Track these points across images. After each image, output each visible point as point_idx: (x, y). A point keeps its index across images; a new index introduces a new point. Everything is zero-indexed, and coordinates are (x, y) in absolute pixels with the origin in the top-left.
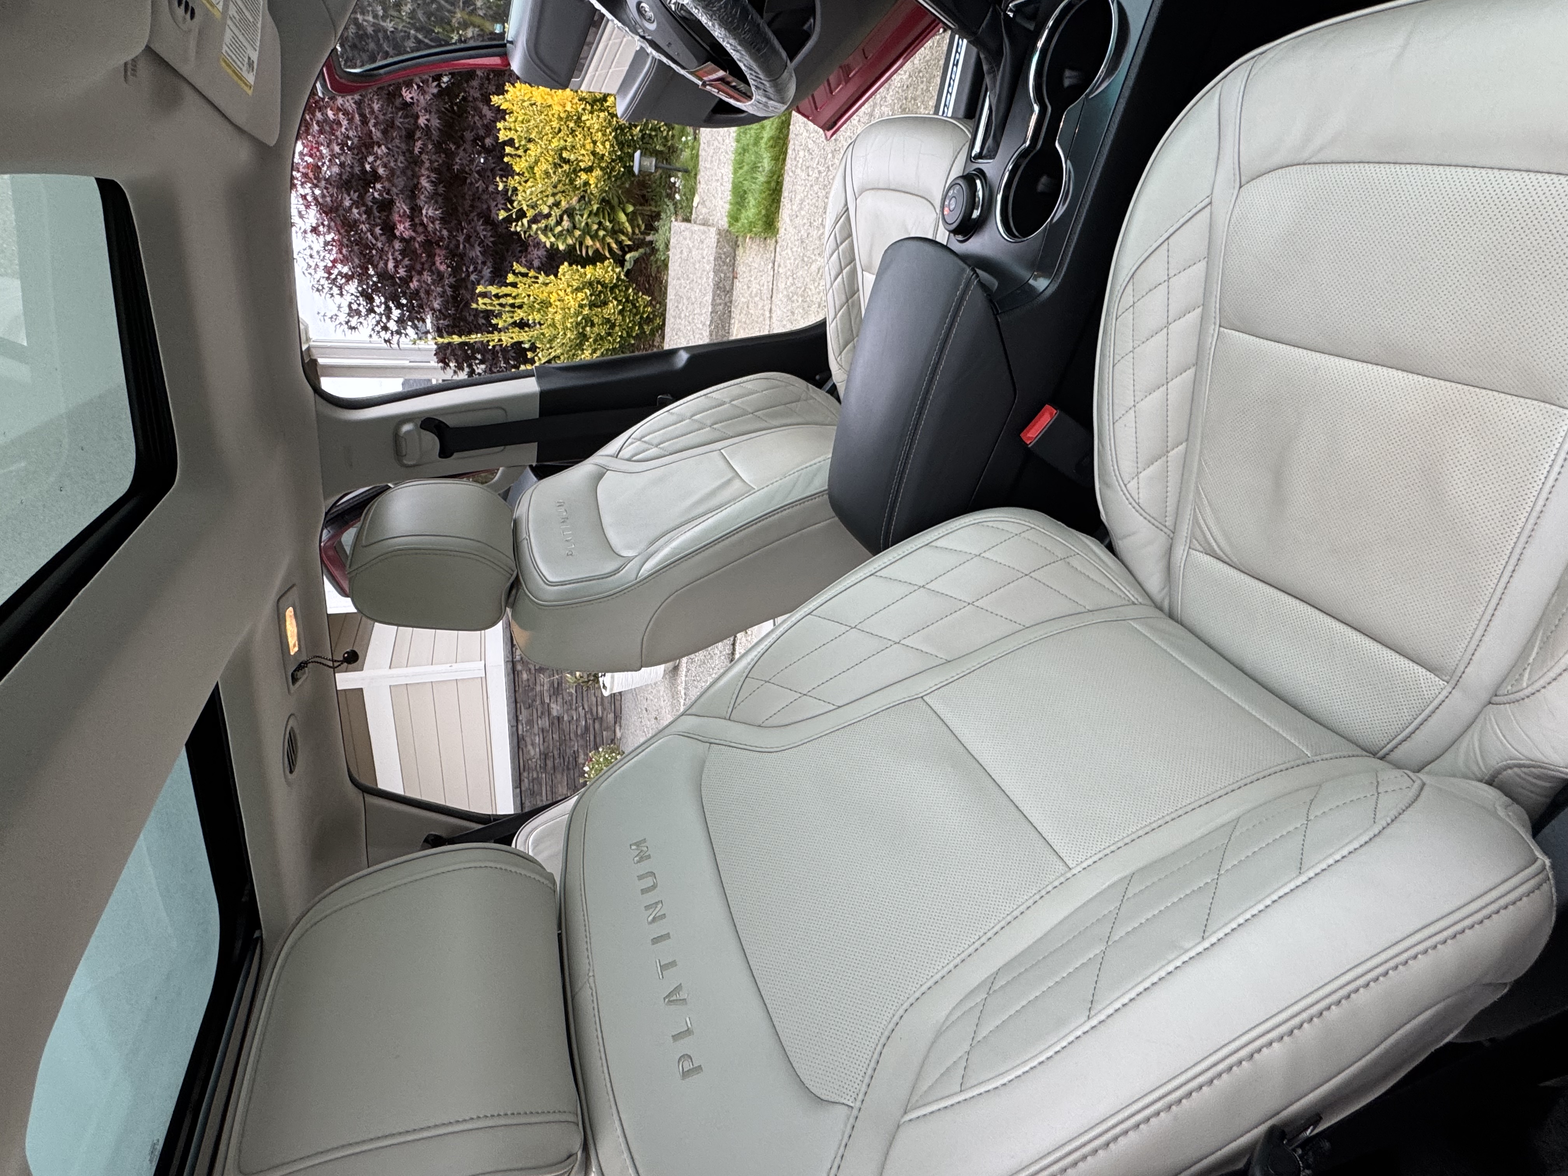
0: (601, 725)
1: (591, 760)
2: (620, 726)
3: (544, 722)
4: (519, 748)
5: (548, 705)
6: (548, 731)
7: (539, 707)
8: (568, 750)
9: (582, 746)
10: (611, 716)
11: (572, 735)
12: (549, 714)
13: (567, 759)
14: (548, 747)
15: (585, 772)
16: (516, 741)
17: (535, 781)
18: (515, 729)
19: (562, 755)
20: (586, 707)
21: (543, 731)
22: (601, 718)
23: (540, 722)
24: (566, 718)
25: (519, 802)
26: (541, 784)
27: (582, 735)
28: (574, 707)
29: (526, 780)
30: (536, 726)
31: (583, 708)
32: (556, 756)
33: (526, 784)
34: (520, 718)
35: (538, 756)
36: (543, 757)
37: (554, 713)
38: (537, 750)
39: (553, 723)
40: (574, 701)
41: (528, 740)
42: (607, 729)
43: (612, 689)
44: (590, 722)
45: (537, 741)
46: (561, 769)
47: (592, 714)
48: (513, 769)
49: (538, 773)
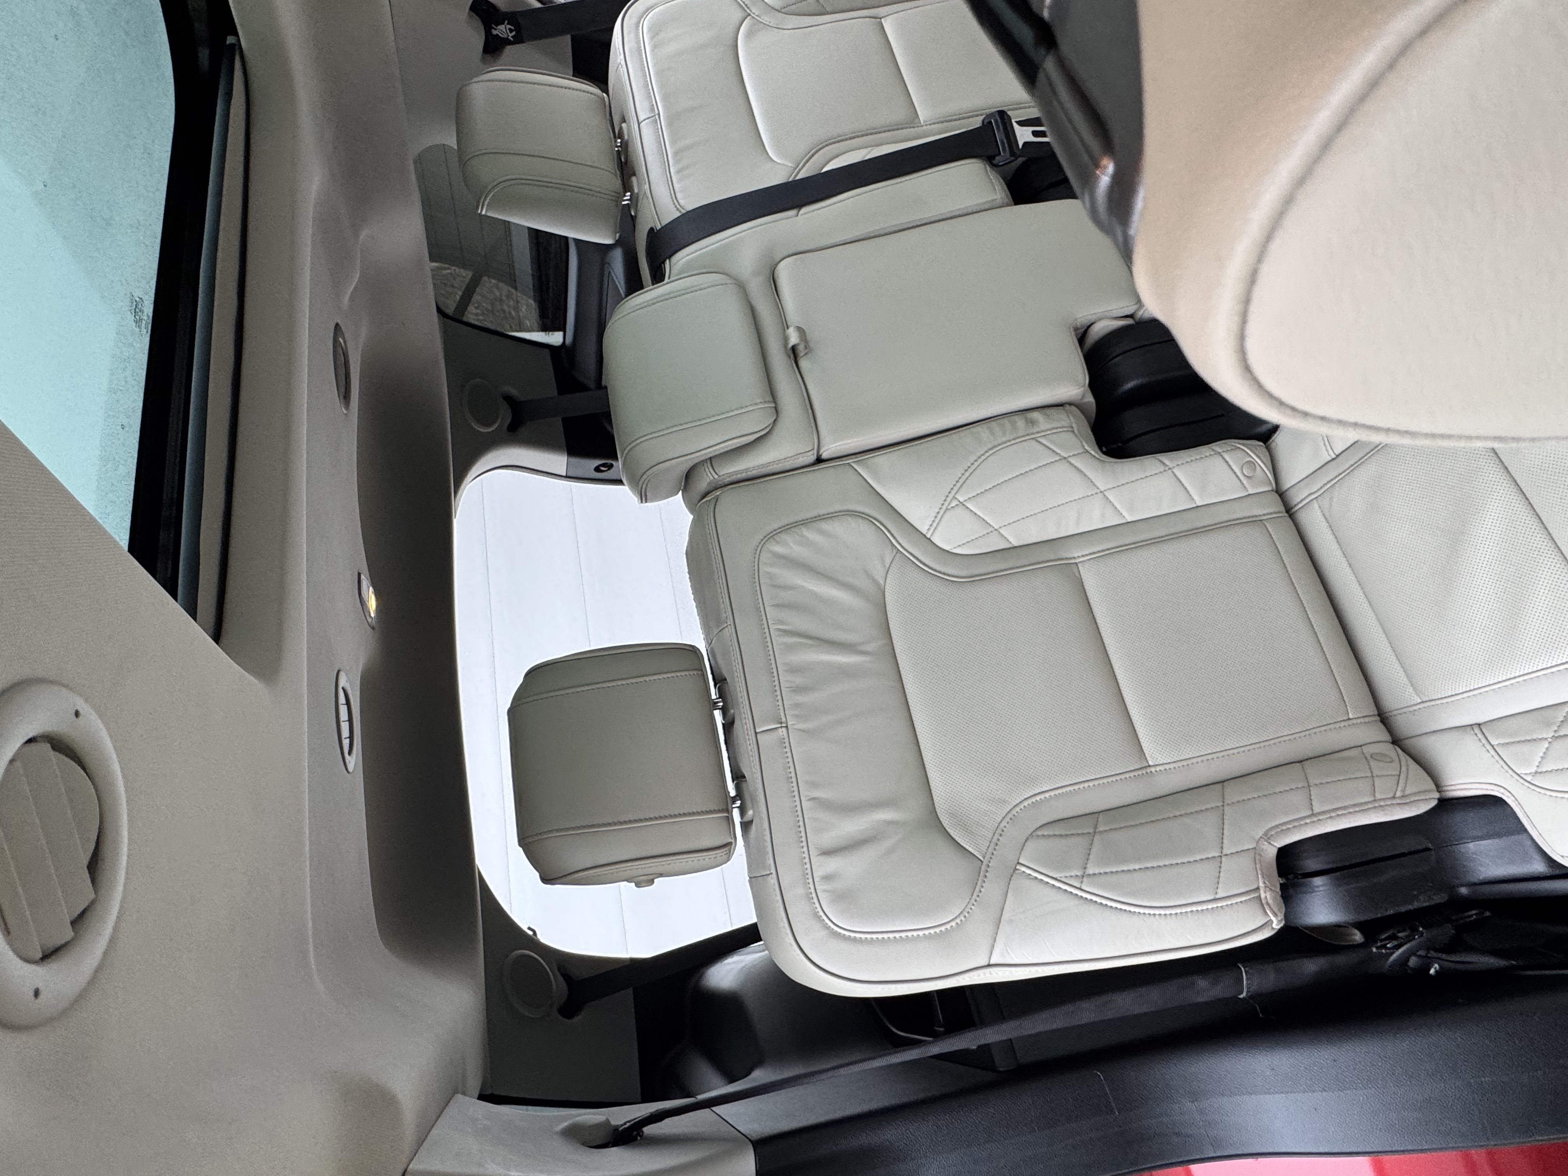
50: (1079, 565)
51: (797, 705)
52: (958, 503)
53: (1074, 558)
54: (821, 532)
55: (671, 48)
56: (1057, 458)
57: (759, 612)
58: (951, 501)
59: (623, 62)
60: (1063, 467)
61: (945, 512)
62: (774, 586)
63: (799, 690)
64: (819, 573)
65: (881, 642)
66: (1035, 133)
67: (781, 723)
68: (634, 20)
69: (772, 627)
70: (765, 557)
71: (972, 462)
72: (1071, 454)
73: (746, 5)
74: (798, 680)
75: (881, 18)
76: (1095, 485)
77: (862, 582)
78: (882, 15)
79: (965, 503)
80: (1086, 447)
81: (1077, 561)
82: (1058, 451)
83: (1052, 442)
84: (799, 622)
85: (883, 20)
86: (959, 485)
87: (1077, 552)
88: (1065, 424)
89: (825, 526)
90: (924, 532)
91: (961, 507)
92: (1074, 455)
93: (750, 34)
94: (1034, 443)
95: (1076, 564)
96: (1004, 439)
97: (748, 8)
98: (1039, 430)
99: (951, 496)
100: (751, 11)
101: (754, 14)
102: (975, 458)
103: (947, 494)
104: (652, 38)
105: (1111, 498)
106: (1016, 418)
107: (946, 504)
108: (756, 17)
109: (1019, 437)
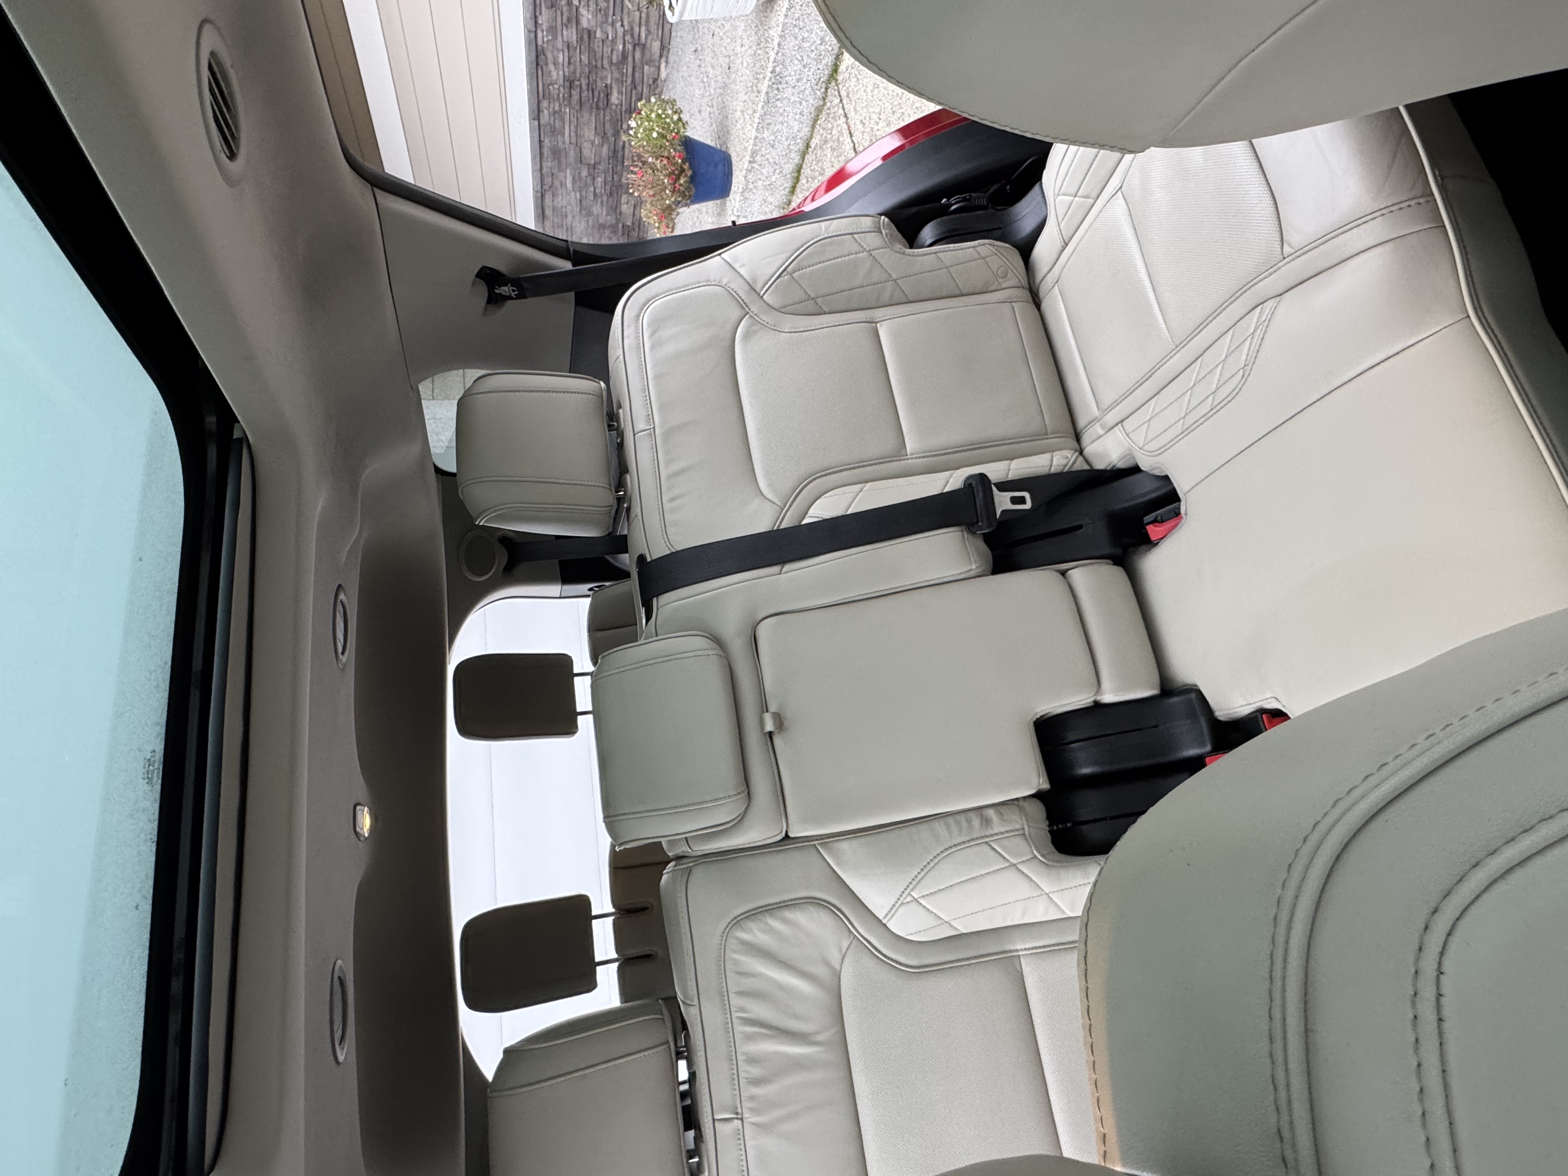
0: (643, 54)
1: (639, 113)
2: (667, 62)
3: (570, 34)
4: (537, 64)
5: (577, 8)
6: (576, 48)
7: (565, 8)
8: (599, 83)
9: (617, 79)
10: (656, 46)
11: (605, 62)
12: (578, 22)
13: (596, 93)
14: (574, 72)
15: (630, 128)
16: (534, 54)
17: (557, 116)
18: (533, 35)
19: (591, 87)
20: (626, 23)
21: (568, 48)
22: (644, 45)
23: (565, 33)
24: (599, 34)
25: (537, 139)
26: (563, 121)
27: (618, 64)
28: (610, 20)
29: (546, 111)
30: (560, 39)
31: (622, 25)
32: (584, 87)
33: (545, 116)
34: (540, 22)
35: (561, 81)
36: (567, 84)
37: (585, 23)
38: (561, 73)
39: (582, 39)
40: (611, 13)
41: (549, 55)
42: (649, 62)
43: (682, 14)
44: (630, 47)
45: (561, 60)
46: (588, 104)
47: (632, 36)
48: (530, 93)
49: (560, 105)
50: (1021, 957)
51: (752, 1098)
52: (912, 899)
53: (1017, 950)
54: (785, 921)
55: (669, 349)
56: (1007, 865)
57: (723, 995)
58: (906, 897)
59: (621, 357)
60: (1012, 874)
61: (900, 906)
62: (740, 973)
63: (756, 1082)
64: (781, 962)
65: (834, 1030)
66: (1014, 500)
67: (737, 1113)
68: (635, 312)
69: (735, 1015)
70: (732, 943)
71: (929, 861)
72: (1020, 861)
73: (745, 303)
74: (755, 1071)
75: (876, 323)
76: (1040, 888)
77: (821, 971)
78: (878, 320)
79: (919, 900)
80: (1035, 853)
81: (1020, 953)
82: (1008, 858)
83: (1003, 848)
84: (758, 1010)
85: (878, 325)
86: (914, 883)
87: (1020, 945)
88: (1017, 827)
89: (788, 914)
90: (881, 918)
91: (914, 904)
92: (1023, 862)
93: (747, 335)
94: (986, 848)
95: (1019, 956)
96: (960, 840)
97: (747, 306)
98: (992, 832)
99: (906, 893)
100: (749, 309)
101: (752, 312)
102: (931, 857)
103: (903, 890)
104: (651, 336)
105: (1054, 899)
106: (971, 815)
107: (902, 899)
108: (754, 316)
109: (972, 840)
